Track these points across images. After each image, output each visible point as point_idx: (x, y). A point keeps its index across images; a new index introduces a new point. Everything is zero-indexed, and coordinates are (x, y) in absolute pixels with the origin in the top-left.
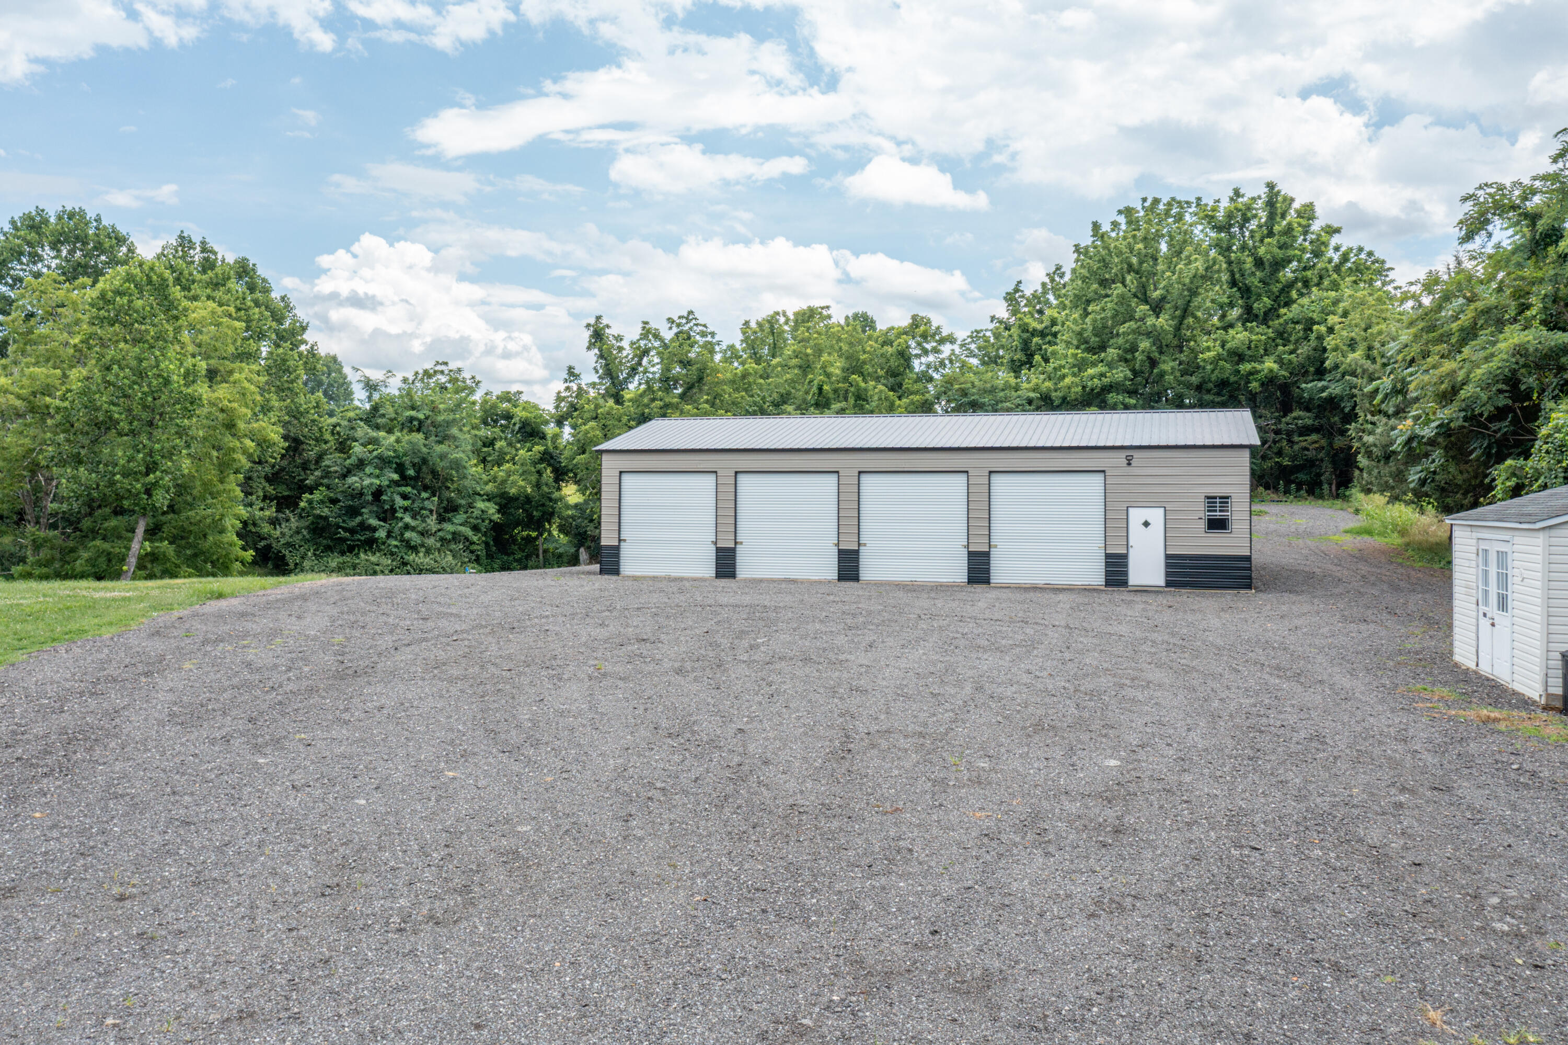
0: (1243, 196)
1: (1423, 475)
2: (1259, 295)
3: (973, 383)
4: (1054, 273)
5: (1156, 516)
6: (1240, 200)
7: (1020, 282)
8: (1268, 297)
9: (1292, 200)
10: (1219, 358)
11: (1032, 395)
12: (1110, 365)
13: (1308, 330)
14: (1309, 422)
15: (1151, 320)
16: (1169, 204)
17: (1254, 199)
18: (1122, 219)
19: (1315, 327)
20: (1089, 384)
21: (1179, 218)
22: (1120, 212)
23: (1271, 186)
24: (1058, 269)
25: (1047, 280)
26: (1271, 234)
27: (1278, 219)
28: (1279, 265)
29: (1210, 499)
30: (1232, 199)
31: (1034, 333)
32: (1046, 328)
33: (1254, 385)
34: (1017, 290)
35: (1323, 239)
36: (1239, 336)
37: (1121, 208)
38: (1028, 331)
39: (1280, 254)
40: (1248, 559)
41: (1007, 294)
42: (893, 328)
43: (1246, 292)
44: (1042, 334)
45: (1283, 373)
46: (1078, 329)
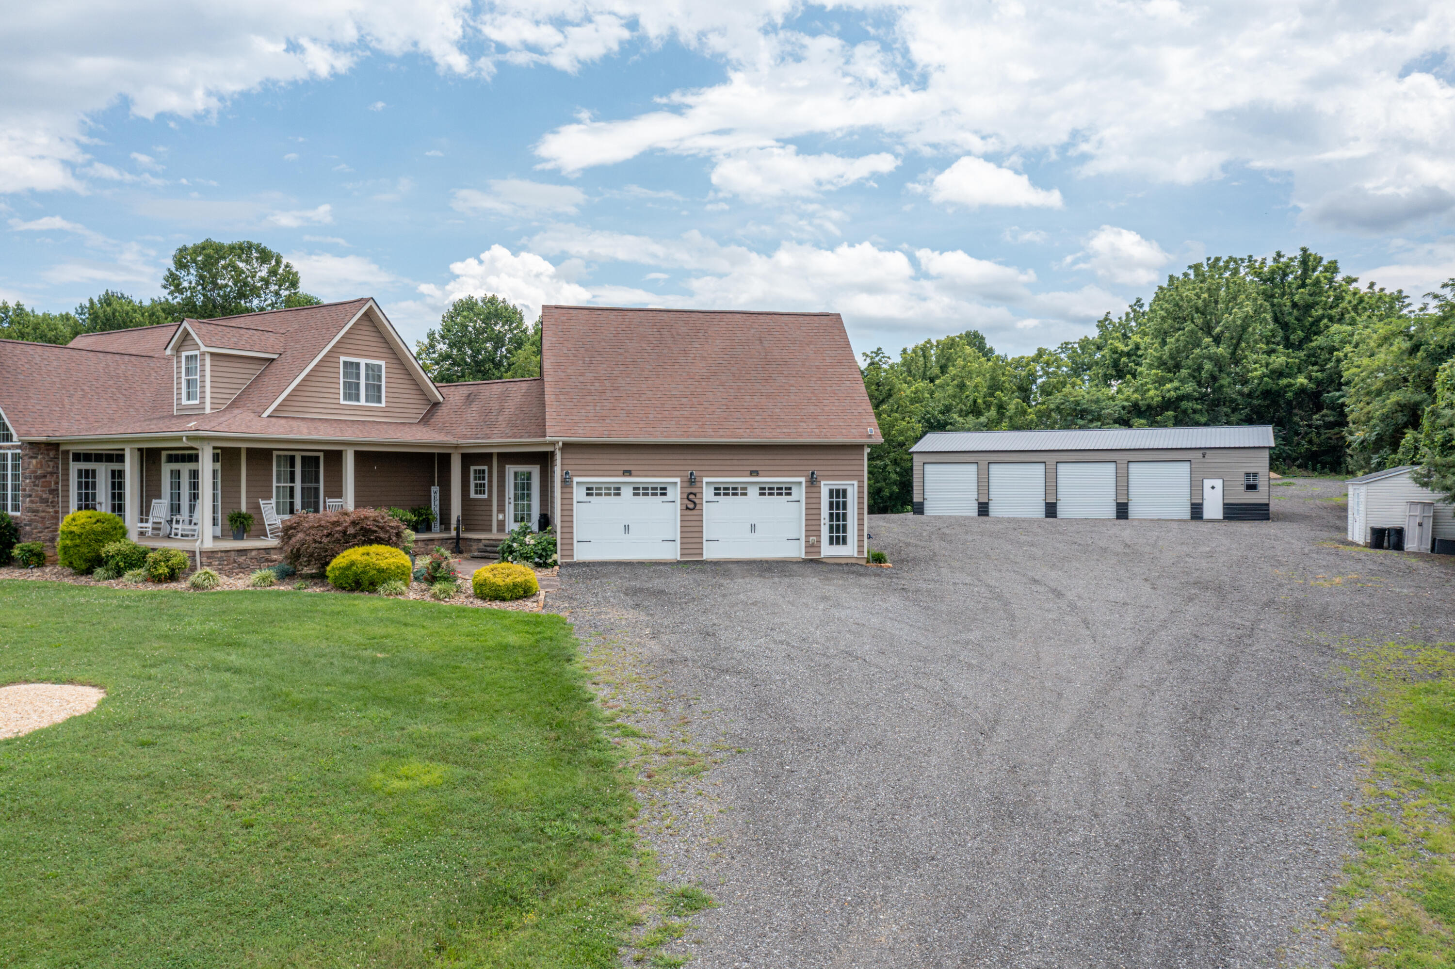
0: (1283, 256)
1: (1379, 460)
2: (1295, 329)
3: (1083, 396)
4: (1135, 305)
5: (1218, 483)
6: (1282, 260)
7: (1109, 313)
8: (1302, 331)
9: (1321, 259)
10: (1264, 375)
11: (1126, 404)
12: (1183, 381)
13: (1331, 353)
14: (1331, 419)
15: (1213, 349)
16: (1227, 262)
17: (1291, 259)
18: (1191, 273)
19: (1335, 353)
20: (1168, 395)
21: (1235, 272)
22: (1190, 267)
23: (1304, 250)
24: (1138, 301)
25: (1130, 310)
26: (1303, 285)
27: (1310, 273)
28: (1309, 307)
29: (1248, 474)
30: (1275, 260)
31: (1122, 354)
32: (1131, 350)
33: (1289, 395)
34: (1106, 319)
35: (1344, 288)
36: (1279, 360)
37: (1191, 264)
38: (1117, 353)
39: (1311, 300)
40: (1267, 505)
41: (1099, 322)
42: (1023, 357)
43: (1285, 326)
44: (1128, 355)
45: (1311, 385)
46: (1158, 355)
